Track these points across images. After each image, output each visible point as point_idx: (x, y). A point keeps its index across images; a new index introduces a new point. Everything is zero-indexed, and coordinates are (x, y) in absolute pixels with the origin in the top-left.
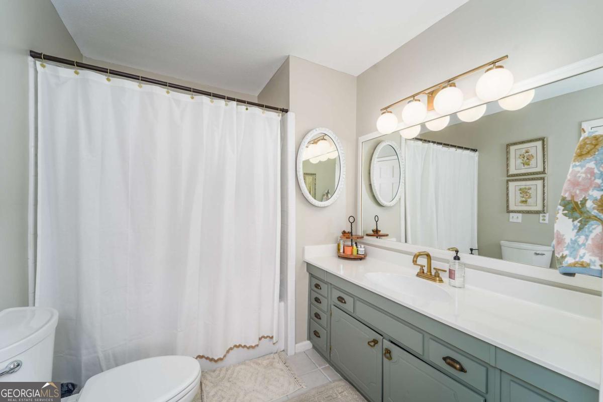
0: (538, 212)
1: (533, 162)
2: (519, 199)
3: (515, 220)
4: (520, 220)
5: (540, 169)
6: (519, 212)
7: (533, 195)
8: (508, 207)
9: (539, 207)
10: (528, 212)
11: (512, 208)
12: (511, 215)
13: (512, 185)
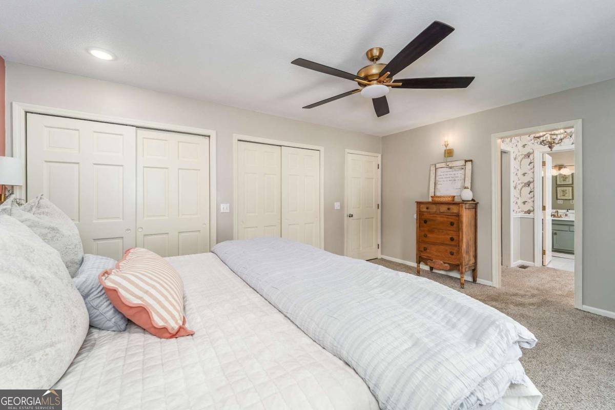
0: (570, 200)
1: (567, 180)
2: (562, 194)
3: (560, 203)
4: (562, 203)
5: (571, 183)
6: (562, 199)
7: (568, 193)
8: (557, 197)
9: (571, 198)
10: (566, 200)
11: (559, 197)
12: (558, 201)
13: (559, 189)
